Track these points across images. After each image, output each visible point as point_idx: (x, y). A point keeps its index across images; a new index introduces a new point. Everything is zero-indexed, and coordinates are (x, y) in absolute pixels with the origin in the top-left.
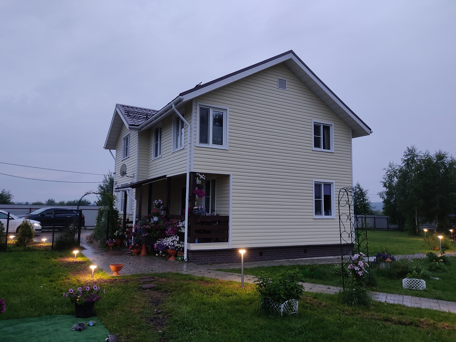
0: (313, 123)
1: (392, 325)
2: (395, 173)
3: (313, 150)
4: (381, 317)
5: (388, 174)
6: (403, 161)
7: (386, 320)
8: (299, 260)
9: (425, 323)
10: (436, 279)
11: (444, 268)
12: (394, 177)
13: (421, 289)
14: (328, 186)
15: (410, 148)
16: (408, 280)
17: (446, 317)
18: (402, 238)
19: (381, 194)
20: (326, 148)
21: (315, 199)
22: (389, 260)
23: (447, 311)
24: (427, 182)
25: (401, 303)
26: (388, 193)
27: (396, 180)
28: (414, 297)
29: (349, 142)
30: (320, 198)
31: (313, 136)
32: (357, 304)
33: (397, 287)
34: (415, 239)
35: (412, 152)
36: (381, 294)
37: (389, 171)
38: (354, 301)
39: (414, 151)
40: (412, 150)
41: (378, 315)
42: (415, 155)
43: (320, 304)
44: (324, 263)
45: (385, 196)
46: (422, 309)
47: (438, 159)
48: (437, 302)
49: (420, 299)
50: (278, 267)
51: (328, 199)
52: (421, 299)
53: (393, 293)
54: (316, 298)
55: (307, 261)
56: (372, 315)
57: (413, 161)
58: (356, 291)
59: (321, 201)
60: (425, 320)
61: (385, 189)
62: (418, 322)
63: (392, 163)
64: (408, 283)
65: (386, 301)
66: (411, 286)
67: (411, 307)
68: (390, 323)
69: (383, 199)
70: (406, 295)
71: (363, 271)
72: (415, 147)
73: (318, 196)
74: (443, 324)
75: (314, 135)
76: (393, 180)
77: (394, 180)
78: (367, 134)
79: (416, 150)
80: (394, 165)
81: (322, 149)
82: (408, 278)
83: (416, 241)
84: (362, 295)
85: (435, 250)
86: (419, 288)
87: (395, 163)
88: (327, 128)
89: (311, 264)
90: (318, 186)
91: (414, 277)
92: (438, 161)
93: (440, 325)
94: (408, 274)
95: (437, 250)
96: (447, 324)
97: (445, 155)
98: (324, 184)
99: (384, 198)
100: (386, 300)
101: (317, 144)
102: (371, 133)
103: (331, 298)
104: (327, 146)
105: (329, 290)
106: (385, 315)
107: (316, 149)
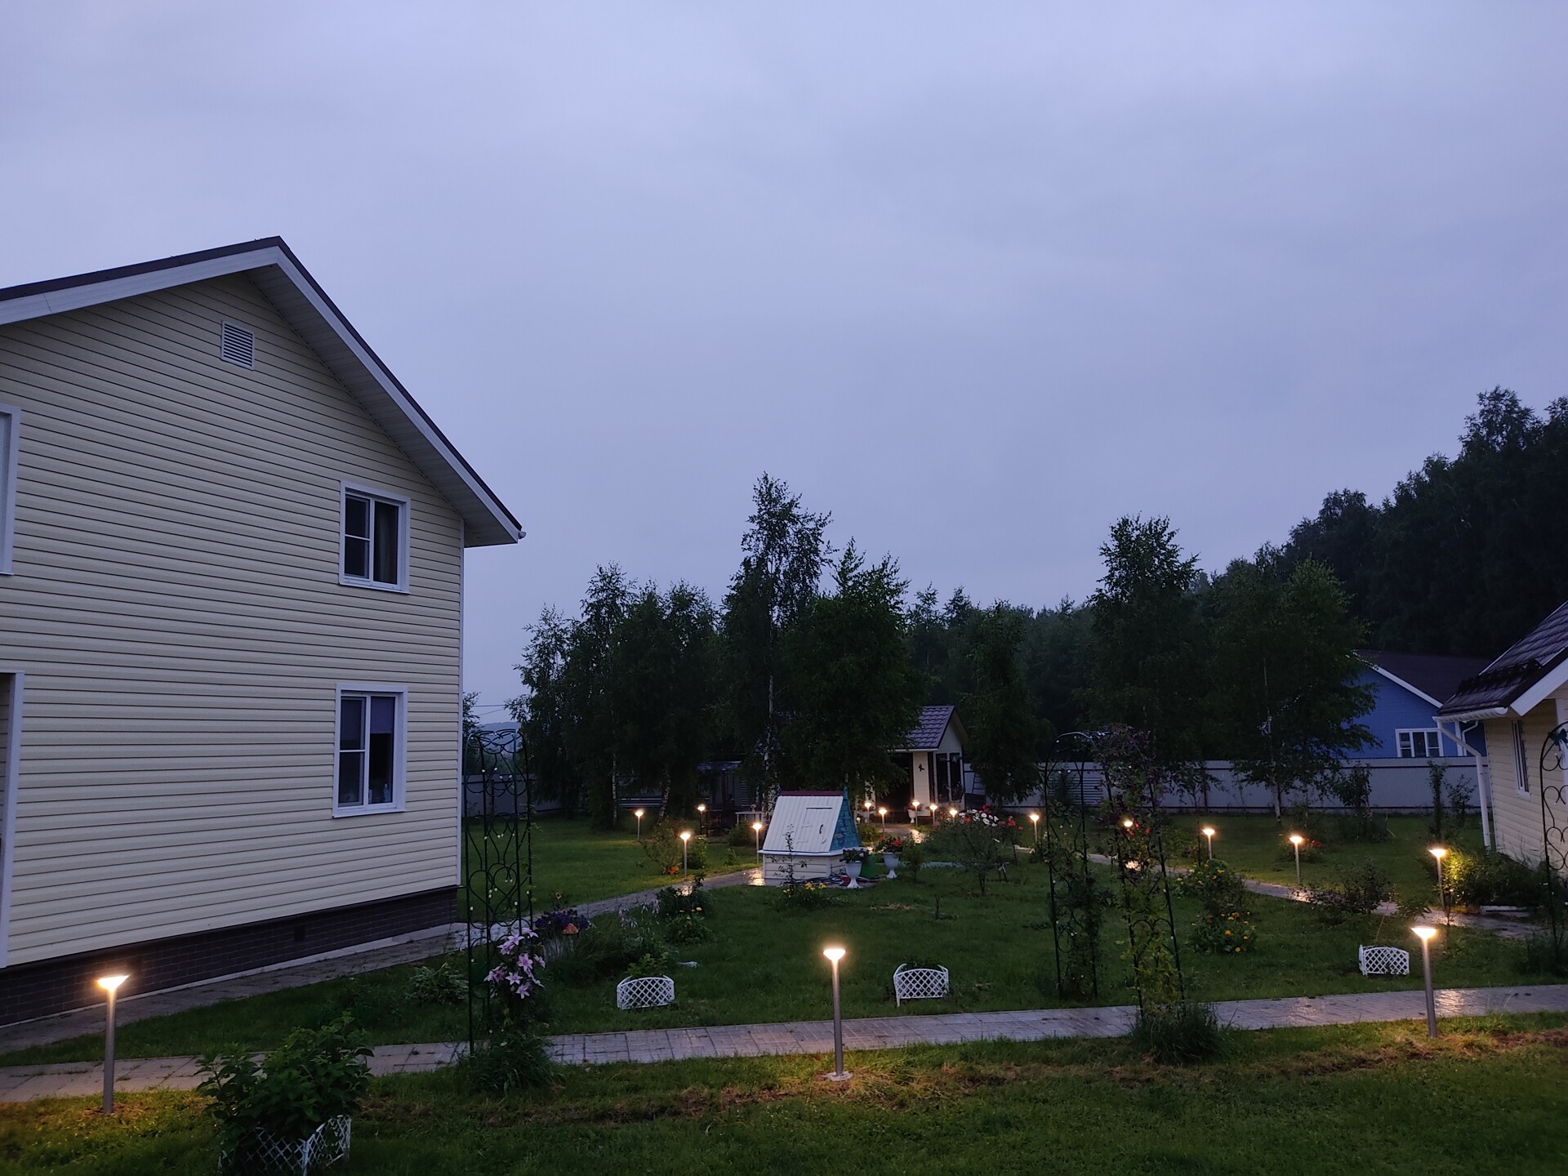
0: (344, 492)
1: (617, 1128)
2: (557, 640)
3: (339, 585)
4: (587, 1110)
5: (538, 642)
6: (584, 609)
7: (601, 1117)
8: (280, 970)
9: (691, 1101)
10: (689, 967)
11: (703, 931)
12: (554, 653)
13: (662, 1003)
14: (386, 703)
15: (607, 570)
16: (630, 985)
17: (733, 1073)
18: (578, 844)
19: (513, 706)
20: (382, 578)
21: (341, 749)
22: (572, 929)
23: (732, 1055)
24: (647, 671)
25: (623, 1057)
26: (534, 704)
27: (559, 661)
28: (652, 1033)
29: (454, 560)
30: (358, 744)
31: (343, 535)
32: (517, 1086)
33: (602, 1009)
34: (612, 843)
35: (611, 582)
36: (567, 1039)
37: (542, 634)
38: (507, 1078)
39: (617, 581)
40: (610, 575)
41: (577, 1109)
42: (619, 591)
43: (407, 1110)
44: (370, 967)
45: (527, 711)
46: (678, 1062)
47: (675, 605)
48: (706, 1034)
49: (667, 1035)
50: (216, 1007)
51: (383, 746)
52: (668, 1032)
53: (596, 1032)
54: (387, 1094)
55: (312, 969)
56: (563, 1110)
57: (613, 609)
58: (511, 1048)
59: (362, 755)
60: (690, 1092)
61: (527, 691)
62: (675, 1103)
63: (551, 611)
64: (630, 993)
65: (585, 1061)
66: (639, 1000)
67: (653, 1064)
68: (612, 1124)
69: (520, 721)
70: (631, 1030)
71: (528, 984)
72: (619, 567)
73: (350, 738)
74: (729, 1092)
75: (346, 533)
76: (552, 661)
77: (554, 663)
78: (508, 539)
79: (623, 577)
80: (556, 617)
81: (370, 582)
82: (631, 979)
83: (616, 850)
84: (530, 1056)
85: (669, 874)
86: (658, 1002)
87: (558, 612)
88: (388, 512)
89: (328, 977)
90: (351, 706)
91: (646, 972)
92: (678, 613)
93: (723, 1096)
94: (630, 967)
95: (675, 874)
96: (737, 1090)
97: (694, 595)
98: (372, 697)
99: (525, 718)
100: (585, 1056)
101: (355, 565)
102: (521, 538)
103: (433, 1083)
104: (387, 571)
105: (414, 1059)
106: (596, 1104)
107: (351, 581)
